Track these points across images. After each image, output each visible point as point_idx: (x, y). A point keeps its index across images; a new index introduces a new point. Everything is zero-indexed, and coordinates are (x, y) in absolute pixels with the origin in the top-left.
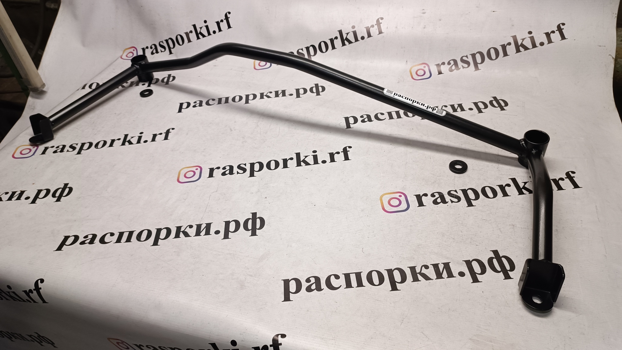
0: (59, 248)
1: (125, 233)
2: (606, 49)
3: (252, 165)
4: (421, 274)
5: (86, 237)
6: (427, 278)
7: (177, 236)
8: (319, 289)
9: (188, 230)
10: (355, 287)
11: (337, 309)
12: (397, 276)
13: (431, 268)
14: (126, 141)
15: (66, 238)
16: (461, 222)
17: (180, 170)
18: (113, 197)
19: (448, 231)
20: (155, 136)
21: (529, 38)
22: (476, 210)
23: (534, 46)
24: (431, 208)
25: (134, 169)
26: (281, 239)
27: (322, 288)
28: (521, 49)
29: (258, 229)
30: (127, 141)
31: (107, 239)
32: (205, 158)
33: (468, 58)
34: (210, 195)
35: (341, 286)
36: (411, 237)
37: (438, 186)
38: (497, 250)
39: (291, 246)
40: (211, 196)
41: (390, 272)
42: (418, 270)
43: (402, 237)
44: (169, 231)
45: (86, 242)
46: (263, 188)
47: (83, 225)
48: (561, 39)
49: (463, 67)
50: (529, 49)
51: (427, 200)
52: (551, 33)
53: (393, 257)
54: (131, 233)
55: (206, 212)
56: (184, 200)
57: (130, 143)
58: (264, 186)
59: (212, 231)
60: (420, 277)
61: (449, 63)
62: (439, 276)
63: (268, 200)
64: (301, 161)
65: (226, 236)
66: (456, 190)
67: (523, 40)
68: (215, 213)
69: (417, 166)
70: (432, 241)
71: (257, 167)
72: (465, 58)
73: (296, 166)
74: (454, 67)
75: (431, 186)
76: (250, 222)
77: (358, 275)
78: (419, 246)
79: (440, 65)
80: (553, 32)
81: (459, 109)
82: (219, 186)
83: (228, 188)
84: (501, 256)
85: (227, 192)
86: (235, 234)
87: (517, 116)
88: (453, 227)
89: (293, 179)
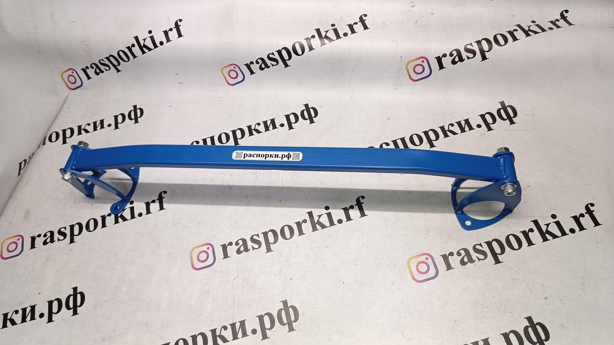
9: (224, 333)
17: (190, 251)
18: (132, 300)
19: (481, 298)
22: (504, 267)
24: (460, 271)
25: (140, 257)
26: (320, 332)
32: (211, 231)
34: (233, 283)
37: (462, 240)
38: (531, 316)
39: (332, 340)
40: (234, 284)
43: (437, 312)
46: (285, 266)
51: (454, 260)
55: (235, 306)
56: (208, 293)
58: (285, 263)
59: (249, 332)
63: (294, 282)
66: (480, 243)
68: (244, 306)
75: (456, 241)
81: (467, 128)
82: (238, 268)
83: (248, 271)
84: (535, 323)
85: (249, 276)
86: (272, 331)
87: (528, 131)
88: (485, 293)
89: (313, 250)
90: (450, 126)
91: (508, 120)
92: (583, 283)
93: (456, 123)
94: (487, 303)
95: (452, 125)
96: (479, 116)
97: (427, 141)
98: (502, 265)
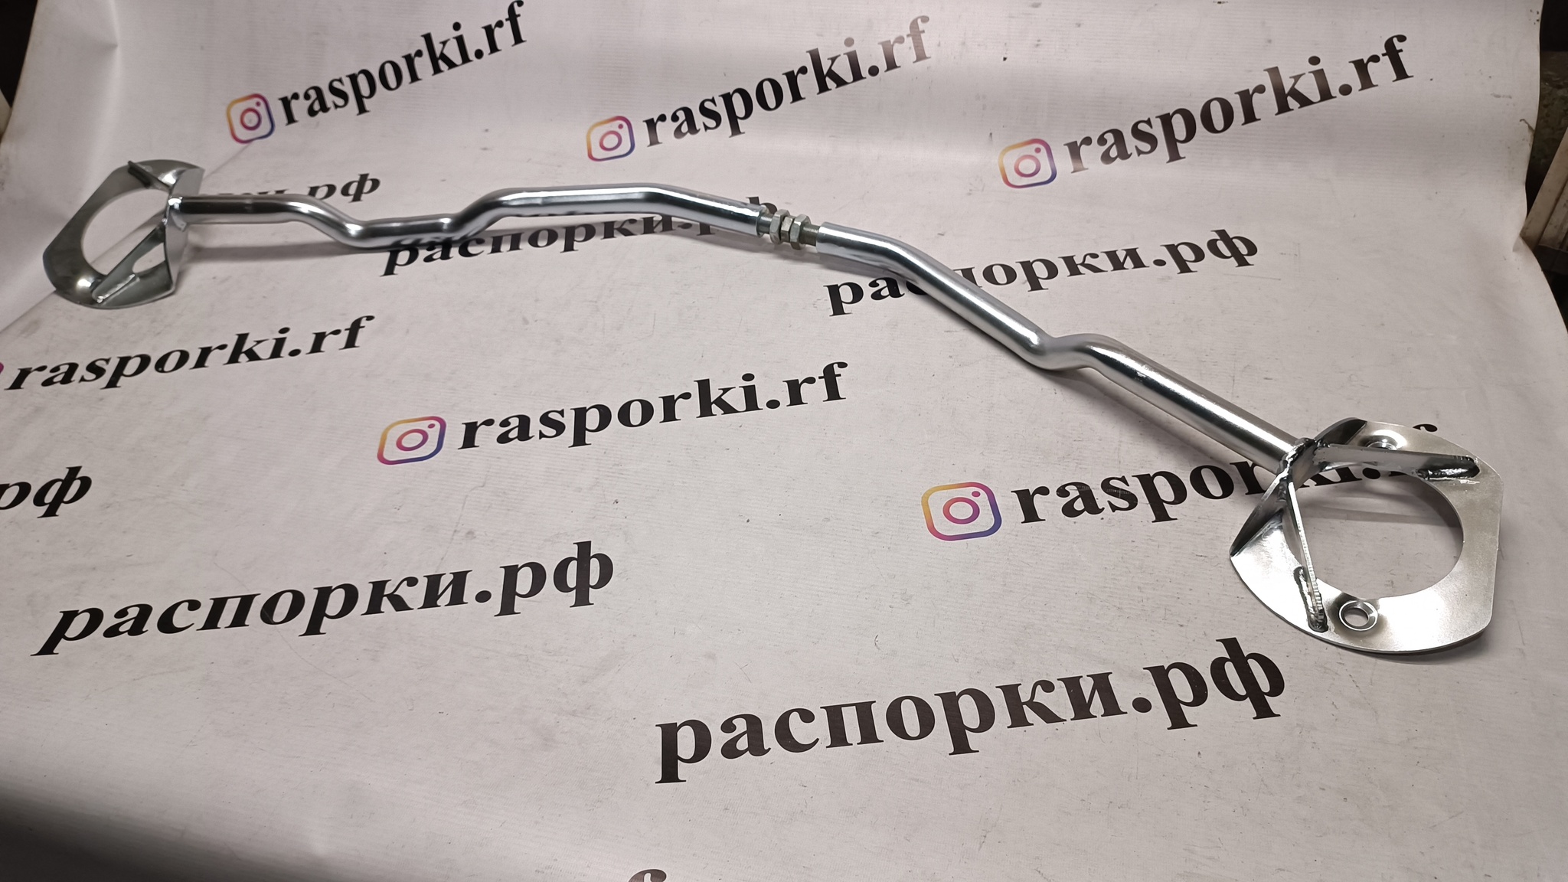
0: (48, 649)
1: (229, 600)
2: (1514, 105)
3: (581, 414)
4: (1031, 704)
5: (122, 613)
6: (1049, 717)
7: (374, 608)
8: (757, 748)
9: (405, 592)
10: (855, 744)
11: (806, 807)
12: (969, 713)
13: (1061, 689)
14: (241, 350)
15: (69, 617)
16: (1137, 562)
17: (385, 427)
18: (200, 504)
19: (1104, 587)
20: (320, 338)
21: (1312, 75)
22: (1179, 530)
23: (1326, 94)
24: (1058, 526)
25: (261, 427)
26: (656, 614)
27: (766, 748)
28: (1292, 103)
29: (593, 587)
30: (246, 352)
31: (178, 620)
32: (453, 394)
33: (1151, 127)
34: (467, 496)
35: (818, 740)
36: (1006, 605)
37: (1076, 467)
38: (1235, 638)
39: (684, 634)
40: (469, 498)
41: (950, 701)
42: (1025, 696)
43: (981, 606)
44: (351, 594)
45: (121, 629)
46: (608, 476)
47: (113, 580)
48: (1395, 78)
49: (1140, 152)
50: (1311, 103)
51: (1047, 504)
52: (1369, 61)
53: (957, 661)
54: (246, 602)
55: (454, 541)
56: (396, 510)
57: (252, 356)
58: (611, 470)
59: (469, 594)
60: (1030, 714)
61: (1102, 141)
62: (1082, 710)
63: (621, 509)
64: (712, 401)
65: (507, 608)
66: (1124, 477)
67: (1297, 78)
68: (478, 543)
69: (1021, 413)
70: (1063, 616)
71: (593, 419)
72: (1143, 127)
73: (699, 415)
74: (1114, 153)
75: (1058, 466)
76: (573, 568)
77: (864, 711)
78: (1028, 630)
79: (1079, 144)
80: (1375, 59)
81: (1129, 263)
82: (491, 470)
83: (513, 477)
84: (1246, 654)
85: (511, 486)
86: (530, 601)
87: (1280, 280)
88: (1117, 578)
89: (689, 451)
90: (1088, 257)
91: (1232, 258)
92: (1392, 582)
93: (1105, 255)
94: (1120, 598)
95: (1094, 256)
96: (1165, 248)
97: (1026, 279)
98: (1174, 524)
